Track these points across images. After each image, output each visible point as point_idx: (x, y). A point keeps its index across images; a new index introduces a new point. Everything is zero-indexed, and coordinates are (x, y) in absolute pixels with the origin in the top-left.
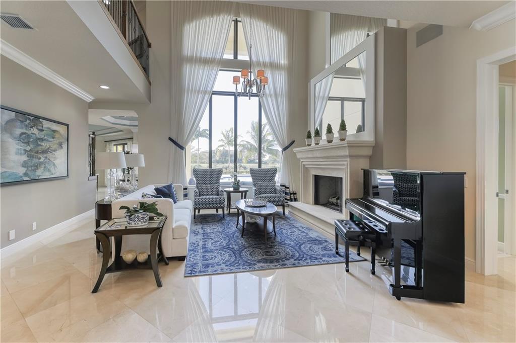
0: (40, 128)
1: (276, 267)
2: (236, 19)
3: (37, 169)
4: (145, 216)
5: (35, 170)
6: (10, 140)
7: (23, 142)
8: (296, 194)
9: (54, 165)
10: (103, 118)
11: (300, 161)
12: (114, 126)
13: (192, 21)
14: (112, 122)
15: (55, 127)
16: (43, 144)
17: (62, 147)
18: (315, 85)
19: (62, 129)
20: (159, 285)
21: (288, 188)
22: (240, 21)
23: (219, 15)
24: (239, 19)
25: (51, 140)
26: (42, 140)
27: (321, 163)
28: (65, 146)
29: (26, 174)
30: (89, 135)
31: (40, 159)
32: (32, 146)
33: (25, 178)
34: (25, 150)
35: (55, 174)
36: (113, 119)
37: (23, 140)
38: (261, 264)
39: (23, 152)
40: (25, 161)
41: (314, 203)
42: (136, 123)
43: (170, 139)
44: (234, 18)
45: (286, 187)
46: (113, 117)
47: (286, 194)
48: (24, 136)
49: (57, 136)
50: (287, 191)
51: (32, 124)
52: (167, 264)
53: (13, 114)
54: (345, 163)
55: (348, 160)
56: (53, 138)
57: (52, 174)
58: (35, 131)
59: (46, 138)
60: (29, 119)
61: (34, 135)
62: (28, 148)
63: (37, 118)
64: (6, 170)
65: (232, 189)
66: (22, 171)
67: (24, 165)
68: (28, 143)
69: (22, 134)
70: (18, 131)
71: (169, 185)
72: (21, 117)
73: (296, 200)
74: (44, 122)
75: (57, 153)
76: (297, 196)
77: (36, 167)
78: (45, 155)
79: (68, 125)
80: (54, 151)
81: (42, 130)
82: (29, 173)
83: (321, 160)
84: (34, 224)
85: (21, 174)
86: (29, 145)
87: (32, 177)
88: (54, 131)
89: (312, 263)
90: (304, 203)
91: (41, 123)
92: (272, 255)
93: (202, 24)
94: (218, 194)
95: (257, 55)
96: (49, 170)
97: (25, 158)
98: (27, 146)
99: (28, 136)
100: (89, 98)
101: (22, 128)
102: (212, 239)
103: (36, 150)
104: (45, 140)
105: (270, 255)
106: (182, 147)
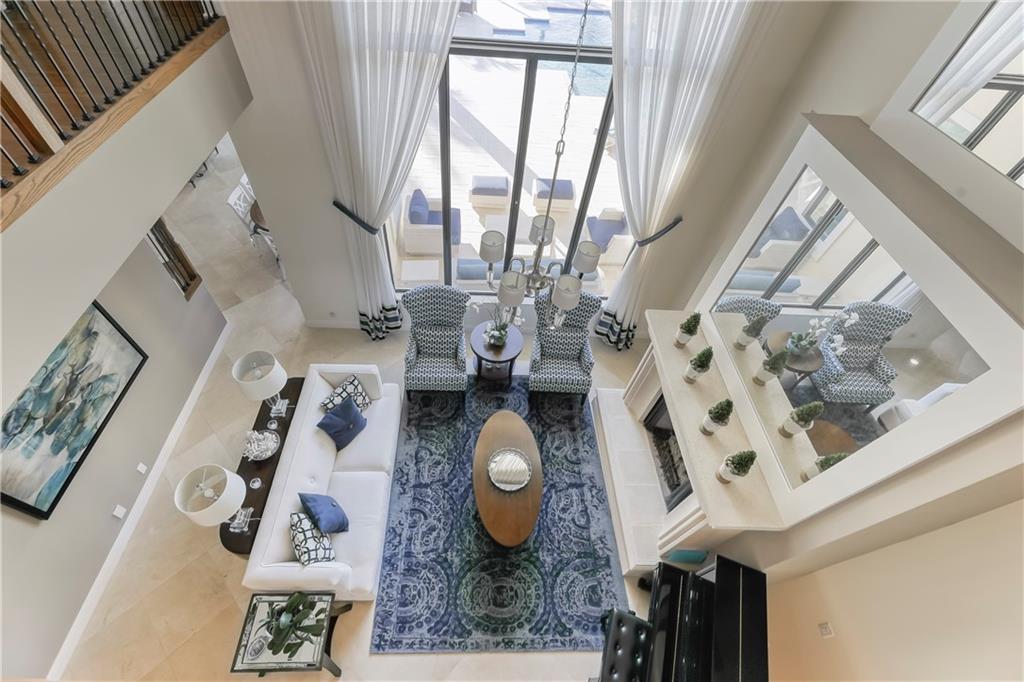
3: (83, 422)
5: (81, 430)
7: (20, 432)
9: (105, 378)
16: (56, 381)
17: (95, 333)
20: (337, 673)
25: (64, 354)
29: (72, 454)
32: (40, 413)
33: (76, 459)
34: (36, 434)
35: (118, 384)
37: (16, 428)
39: (36, 440)
40: (53, 445)
41: (643, 420)
43: (337, 204)
48: (12, 420)
56: (64, 346)
57: (114, 393)
59: (50, 367)
61: (28, 394)
62: (39, 424)
64: (38, 493)
66: (62, 459)
67: (57, 448)
68: (30, 420)
69: (6, 423)
75: (96, 355)
77: (79, 422)
78: (77, 390)
80: (87, 359)
82: (75, 445)
84: (140, 467)
85: (65, 463)
86: (35, 419)
87: (86, 442)
90: (627, 404)
96: (104, 397)
97: (49, 440)
98: (33, 424)
103: (53, 407)
106: (372, 228)
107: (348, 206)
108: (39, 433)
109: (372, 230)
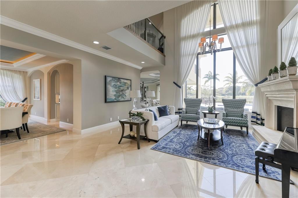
0: (120, 82)
1: (201, 161)
2: (215, 3)
3: (119, 97)
4: (138, 118)
5: (118, 98)
6: (110, 87)
7: (114, 88)
8: (264, 120)
9: (125, 95)
10: (150, 75)
11: (264, 93)
12: (157, 78)
13: (186, 16)
14: (155, 76)
15: (126, 81)
16: (121, 88)
17: (128, 89)
18: (282, 29)
19: (129, 82)
20: (139, 148)
21: (259, 115)
22: (217, 4)
23: (202, 6)
24: (216, 3)
25: (124, 86)
26: (121, 86)
27: (278, 96)
28: (130, 88)
29: (115, 99)
30: (141, 83)
31: (120, 93)
32: (117, 89)
33: (115, 100)
35: (126, 99)
36: (155, 75)
38: (193, 156)
40: (115, 94)
41: (277, 129)
42: (159, 76)
43: (174, 83)
44: (213, 4)
45: (257, 114)
46: (155, 74)
47: (257, 119)
49: (127, 84)
50: (259, 117)
51: (117, 81)
52: (149, 142)
53: (111, 78)
54: (293, 95)
55: (295, 92)
56: (125, 85)
57: (125, 99)
58: (118, 83)
59: (122, 85)
60: (116, 79)
61: (118, 85)
62: (116, 90)
63: (119, 78)
64: (109, 97)
65: (207, 112)
66: (114, 98)
67: (115, 95)
68: (116, 88)
69: (114, 85)
70: (113, 84)
71: (165, 106)
72: (114, 79)
73: (262, 124)
74: (122, 80)
75: (126, 91)
76: (265, 122)
77: (119, 96)
78: (122, 92)
79: (131, 80)
81: (121, 83)
82: (116, 98)
83: (277, 93)
84: (118, 117)
85: (114, 99)
87: (117, 100)
88: (125, 83)
89: (230, 168)
90: (267, 128)
91: (121, 80)
92: (206, 154)
93: (192, 16)
94: (197, 114)
95: (230, 21)
96: (123, 98)
97: (115, 93)
99: (116, 85)
100: (140, 68)
101: (114, 83)
102: (180, 137)
103: (119, 90)
104: (122, 86)
105: (205, 154)
106: (180, 86)
107: (176, 83)
108: (115, 91)
109: (180, 87)
